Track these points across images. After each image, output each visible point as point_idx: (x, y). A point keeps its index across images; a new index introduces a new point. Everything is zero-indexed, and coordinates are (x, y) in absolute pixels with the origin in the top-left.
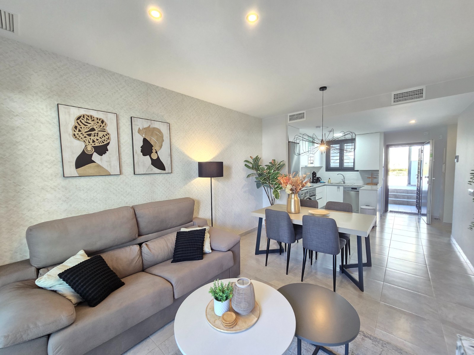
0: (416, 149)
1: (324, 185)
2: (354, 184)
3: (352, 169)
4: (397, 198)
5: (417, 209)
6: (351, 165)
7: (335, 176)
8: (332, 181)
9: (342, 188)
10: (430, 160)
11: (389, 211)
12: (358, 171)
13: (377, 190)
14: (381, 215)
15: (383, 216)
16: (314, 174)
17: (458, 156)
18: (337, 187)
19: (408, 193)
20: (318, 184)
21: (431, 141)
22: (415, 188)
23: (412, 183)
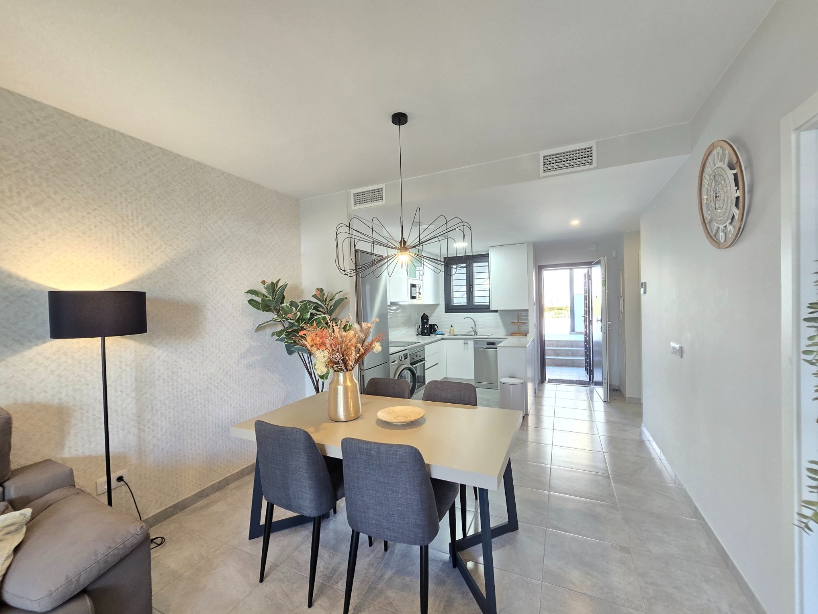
0: (580, 273)
1: (442, 339)
2: (492, 335)
3: (485, 309)
4: (558, 355)
5: (587, 374)
6: (485, 301)
7: (461, 322)
8: (457, 330)
9: (471, 344)
10: (603, 291)
11: (547, 380)
12: (496, 311)
13: (526, 347)
14: (535, 389)
15: (539, 390)
16: (425, 318)
17: (645, 283)
18: (462, 342)
19: (572, 347)
20: (433, 337)
21: (602, 259)
22: (582, 338)
23: (576, 330)
